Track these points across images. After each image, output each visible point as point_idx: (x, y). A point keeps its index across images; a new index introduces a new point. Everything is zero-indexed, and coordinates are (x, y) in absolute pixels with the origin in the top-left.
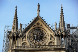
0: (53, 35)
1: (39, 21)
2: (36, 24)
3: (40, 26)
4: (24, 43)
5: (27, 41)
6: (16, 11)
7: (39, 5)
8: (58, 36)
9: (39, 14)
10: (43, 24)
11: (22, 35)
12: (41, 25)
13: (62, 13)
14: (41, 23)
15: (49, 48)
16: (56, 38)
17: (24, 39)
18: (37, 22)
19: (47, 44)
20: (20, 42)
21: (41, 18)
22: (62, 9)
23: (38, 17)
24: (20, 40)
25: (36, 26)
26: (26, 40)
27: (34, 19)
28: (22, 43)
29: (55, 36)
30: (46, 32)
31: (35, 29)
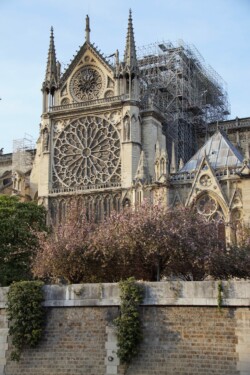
0: (112, 77)
1: (88, 53)
2: (83, 59)
3: (90, 62)
4: (65, 99)
5: (69, 96)
6: (52, 37)
7: (88, 19)
8: (121, 77)
9: (88, 37)
10: (95, 58)
11: (61, 85)
12: (93, 60)
13: (131, 29)
14: (92, 56)
15: (103, 104)
16: (116, 82)
17: (65, 93)
18: (86, 54)
19: (102, 96)
20: (58, 98)
21: (92, 46)
22: (130, 20)
23: (85, 44)
24: (58, 94)
25: (84, 63)
26: (67, 94)
27: (79, 49)
28: (61, 99)
29: (115, 78)
30: (100, 73)
31: (83, 70)
